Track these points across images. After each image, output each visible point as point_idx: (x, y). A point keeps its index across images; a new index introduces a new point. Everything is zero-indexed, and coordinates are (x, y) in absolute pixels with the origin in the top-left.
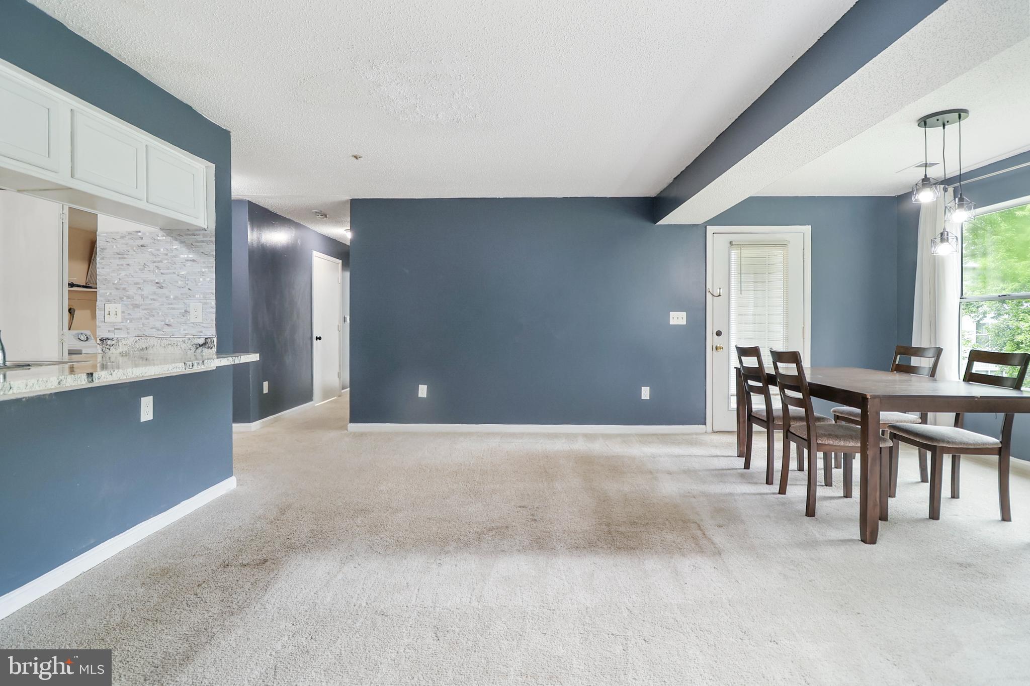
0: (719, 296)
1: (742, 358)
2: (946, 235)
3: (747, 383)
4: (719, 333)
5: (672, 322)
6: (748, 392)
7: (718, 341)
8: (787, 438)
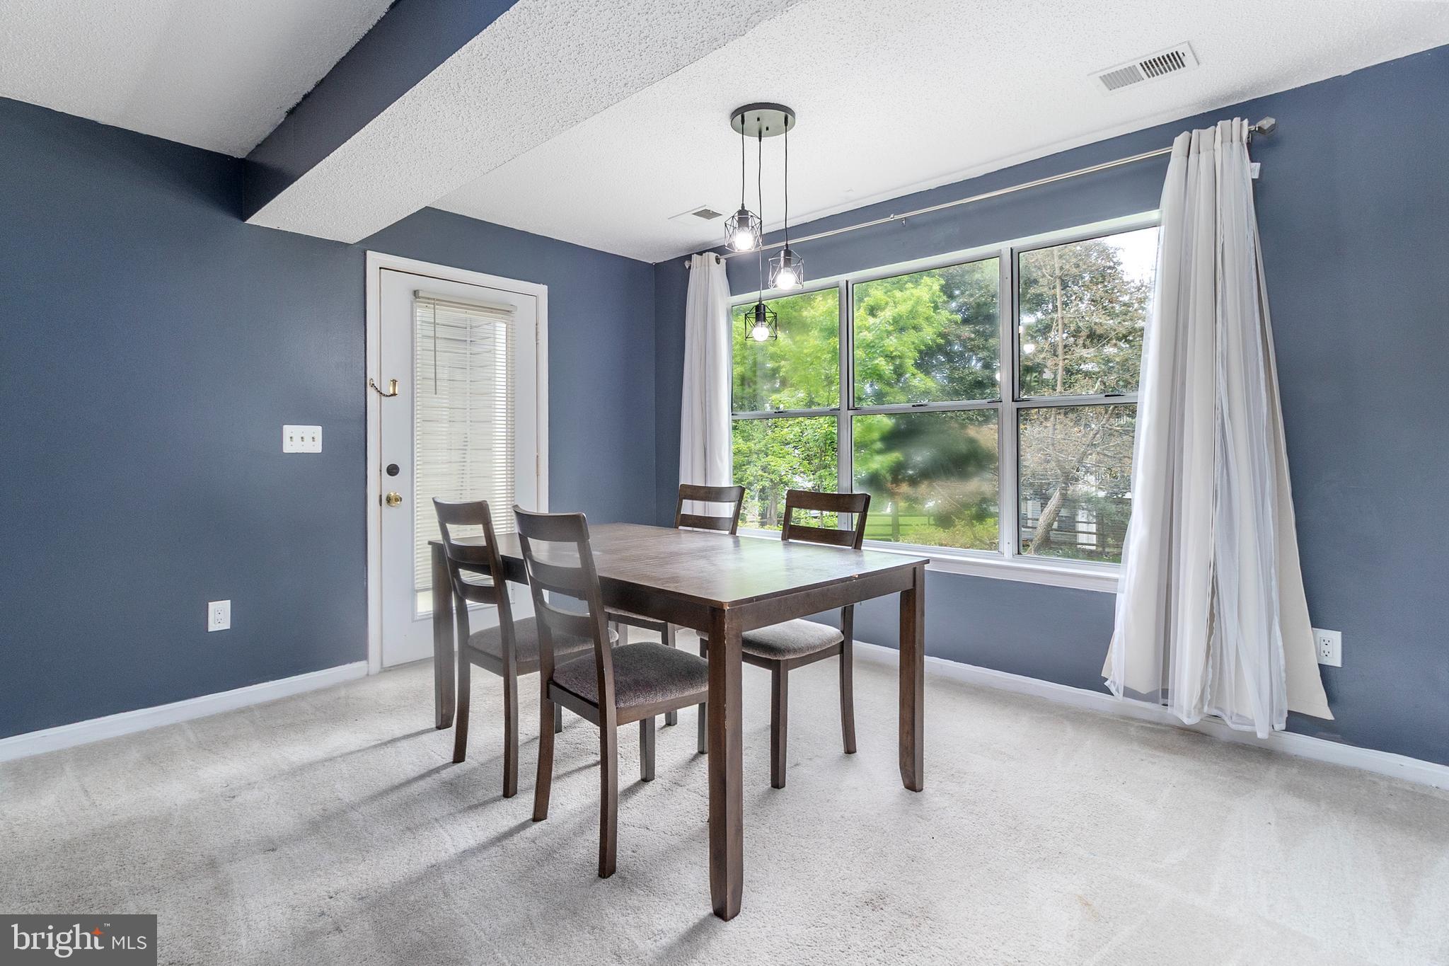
0: (392, 395)
1: (448, 526)
2: (762, 308)
3: (457, 576)
4: (393, 470)
5: (288, 447)
6: (461, 598)
7: (392, 485)
8: (548, 697)
